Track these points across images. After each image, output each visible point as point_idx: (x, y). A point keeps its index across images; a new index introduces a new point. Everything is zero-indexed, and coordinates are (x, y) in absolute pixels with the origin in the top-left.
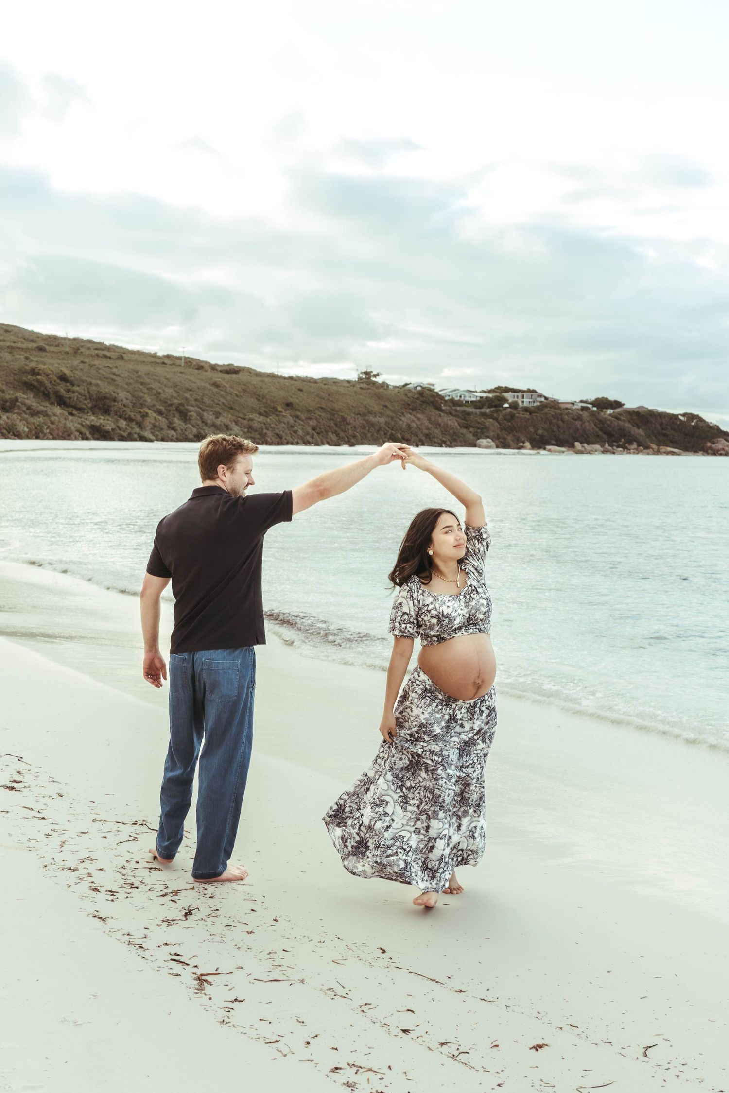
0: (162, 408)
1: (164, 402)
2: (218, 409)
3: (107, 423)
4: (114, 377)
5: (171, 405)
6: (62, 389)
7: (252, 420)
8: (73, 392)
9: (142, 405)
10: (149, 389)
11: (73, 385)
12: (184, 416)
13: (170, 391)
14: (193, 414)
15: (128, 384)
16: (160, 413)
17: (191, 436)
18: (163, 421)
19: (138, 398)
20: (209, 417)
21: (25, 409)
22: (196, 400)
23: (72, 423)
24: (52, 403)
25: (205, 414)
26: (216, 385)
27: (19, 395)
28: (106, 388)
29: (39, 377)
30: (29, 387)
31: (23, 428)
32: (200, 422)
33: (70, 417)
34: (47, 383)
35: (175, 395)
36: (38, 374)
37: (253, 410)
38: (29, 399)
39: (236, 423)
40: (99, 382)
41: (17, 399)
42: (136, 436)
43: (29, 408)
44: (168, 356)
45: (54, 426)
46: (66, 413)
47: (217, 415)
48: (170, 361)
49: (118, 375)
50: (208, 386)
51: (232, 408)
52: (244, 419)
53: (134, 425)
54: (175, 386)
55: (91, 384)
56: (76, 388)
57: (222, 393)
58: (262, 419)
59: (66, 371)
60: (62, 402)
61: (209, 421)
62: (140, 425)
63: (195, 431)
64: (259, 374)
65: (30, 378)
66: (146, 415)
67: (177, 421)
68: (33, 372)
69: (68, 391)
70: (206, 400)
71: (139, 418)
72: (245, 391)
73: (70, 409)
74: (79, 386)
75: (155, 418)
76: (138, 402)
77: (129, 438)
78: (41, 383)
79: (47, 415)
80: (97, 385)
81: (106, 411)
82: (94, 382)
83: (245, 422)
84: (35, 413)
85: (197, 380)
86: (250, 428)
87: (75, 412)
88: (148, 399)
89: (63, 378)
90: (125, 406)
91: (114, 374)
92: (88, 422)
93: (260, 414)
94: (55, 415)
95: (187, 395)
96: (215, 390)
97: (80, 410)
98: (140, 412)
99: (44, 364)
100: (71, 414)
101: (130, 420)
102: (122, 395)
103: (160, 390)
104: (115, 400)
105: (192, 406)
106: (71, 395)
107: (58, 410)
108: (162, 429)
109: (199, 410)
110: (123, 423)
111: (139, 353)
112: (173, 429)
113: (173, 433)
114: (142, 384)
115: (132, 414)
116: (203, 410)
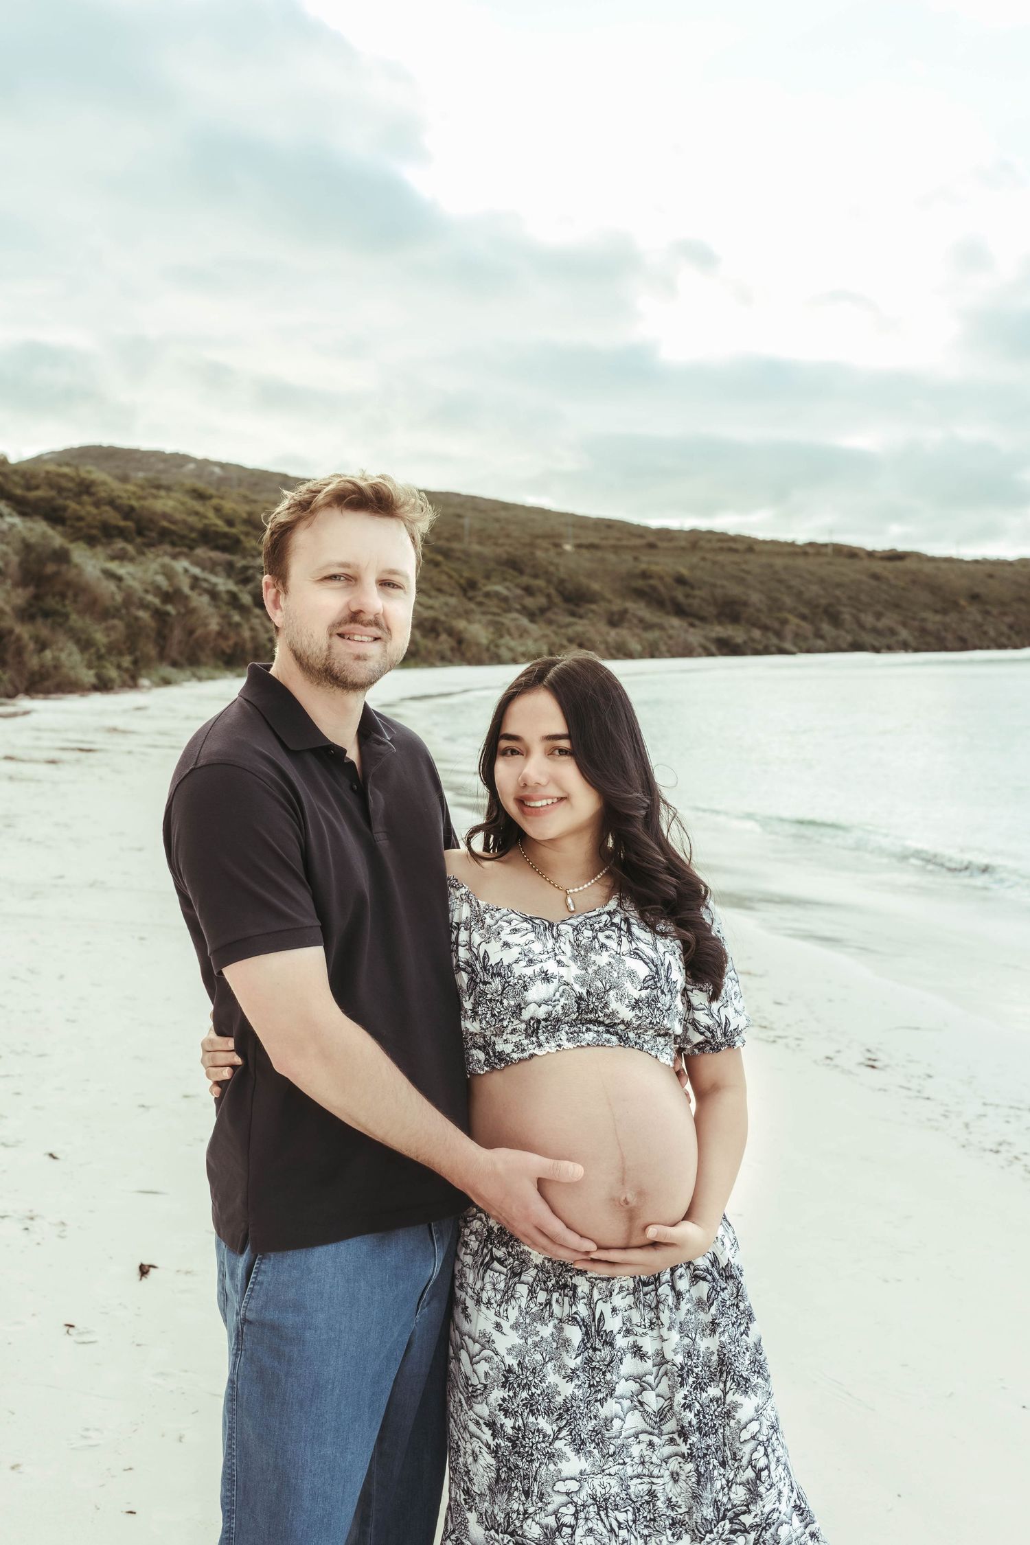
0: (805, 611)
1: (808, 603)
2: (879, 608)
3: (737, 634)
4: (742, 574)
5: (817, 606)
6: (679, 594)
7: (924, 620)
8: (694, 597)
9: (780, 609)
10: (789, 587)
11: (692, 587)
12: (835, 620)
13: (815, 589)
14: (847, 617)
15: (762, 583)
16: (803, 617)
17: (844, 646)
18: (807, 628)
19: (775, 600)
20: (868, 619)
21: (635, 621)
22: (850, 598)
23: (695, 637)
24: (668, 613)
25: (863, 617)
26: (876, 577)
27: (630, 605)
28: (735, 590)
29: (652, 582)
30: (639, 594)
31: (635, 646)
32: (855, 627)
33: (692, 630)
34: (662, 589)
35: (821, 592)
36: (650, 577)
37: (926, 607)
38: (639, 609)
39: (904, 625)
40: (725, 583)
41: (625, 611)
42: (773, 649)
43: (641, 620)
44: (811, 544)
45: (671, 642)
46: (685, 625)
47: (878, 616)
48: (813, 550)
49: (748, 572)
50: (864, 578)
51: (897, 606)
52: (914, 619)
53: (770, 635)
54: (822, 581)
55: (714, 585)
56: (697, 592)
57: (885, 587)
58: (938, 618)
59: (684, 571)
60: (680, 611)
61: (868, 626)
62: (779, 634)
63: (849, 638)
64: (932, 559)
65: (640, 583)
66: (784, 622)
67: (826, 627)
68: (645, 575)
69: (687, 596)
70: (864, 598)
71: (776, 625)
72: (914, 582)
73: (691, 620)
74: (700, 588)
75: (798, 626)
76: (775, 605)
77: (766, 651)
78: (654, 588)
79: (661, 627)
80: (723, 587)
81: (735, 619)
82: (719, 582)
83: (916, 623)
84: (648, 627)
85: (850, 571)
86: (923, 631)
87: (697, 622)
88: (788, 601)
89: (680, 580)
90: (759, 610)
91: (743, 571)
92: (713, 635)
93: (936, 612)
94: (672, 627)
95: (838, 592)
96: (874, 583)
97: (703, 619)
98: (778, 619)
99: (657, 564)
100: (692, 625)
101: (765, 628)
102: (755, 597)
103: (803, 588)
104: (745, 604)
105: (845, 605)
106: (690, 601)
107: (675, 622)
108: (806, 639)
109: (854, 611)
110: (757, 634)
111: (774, 543)
112: (822, 637)
113: (820, 643)
114: (780, 581)
115: (768, 622)
116: (860, 611)
